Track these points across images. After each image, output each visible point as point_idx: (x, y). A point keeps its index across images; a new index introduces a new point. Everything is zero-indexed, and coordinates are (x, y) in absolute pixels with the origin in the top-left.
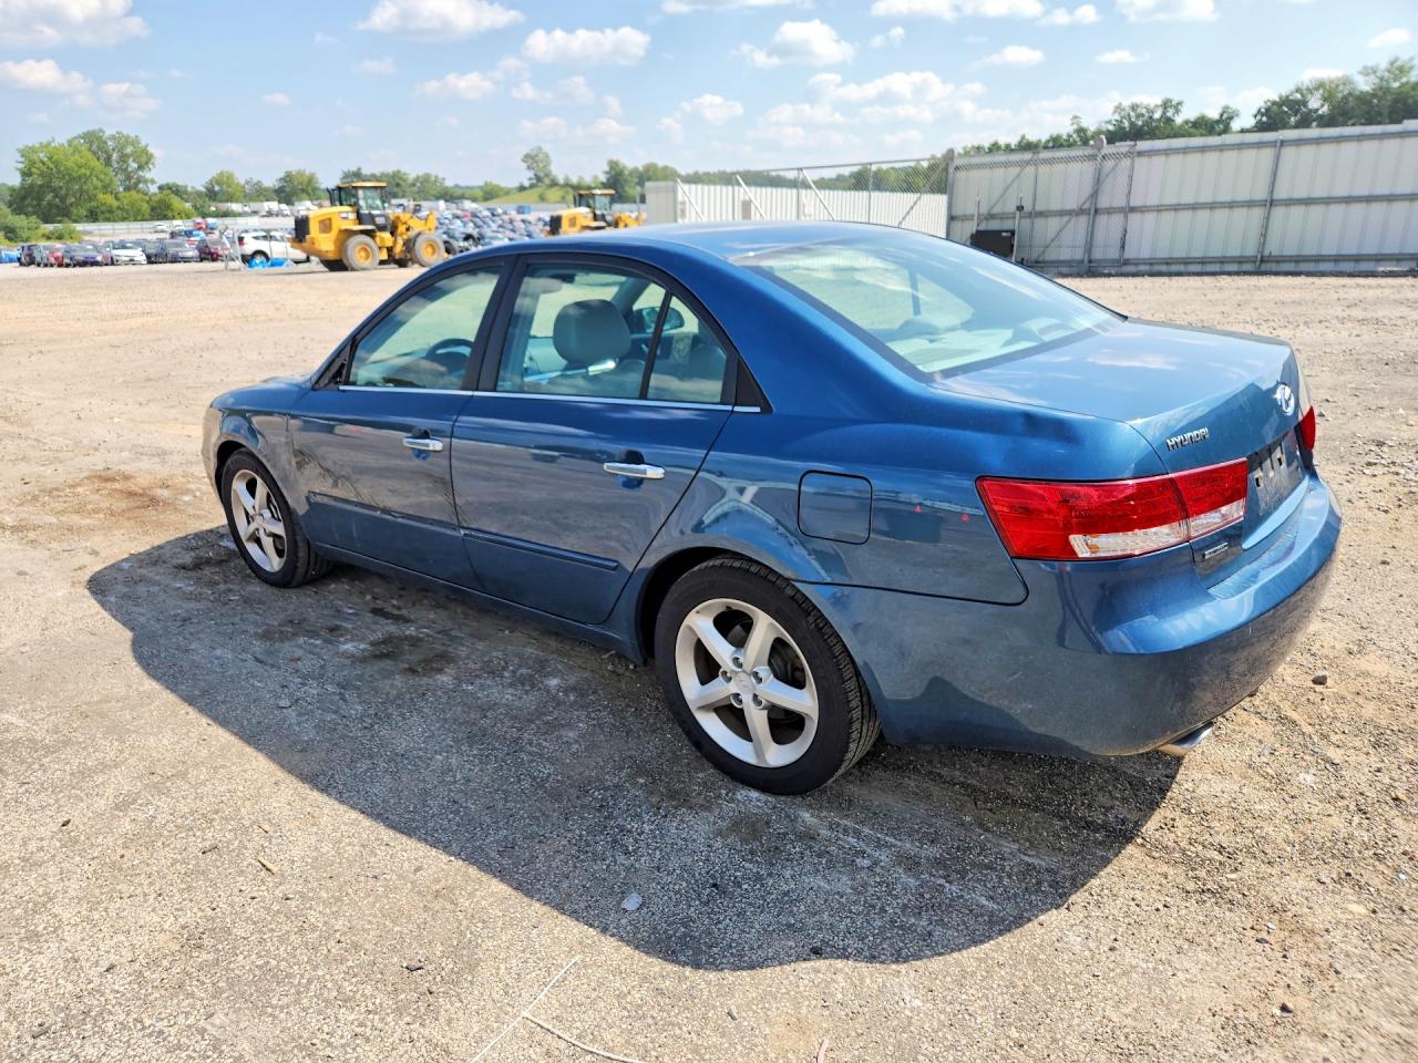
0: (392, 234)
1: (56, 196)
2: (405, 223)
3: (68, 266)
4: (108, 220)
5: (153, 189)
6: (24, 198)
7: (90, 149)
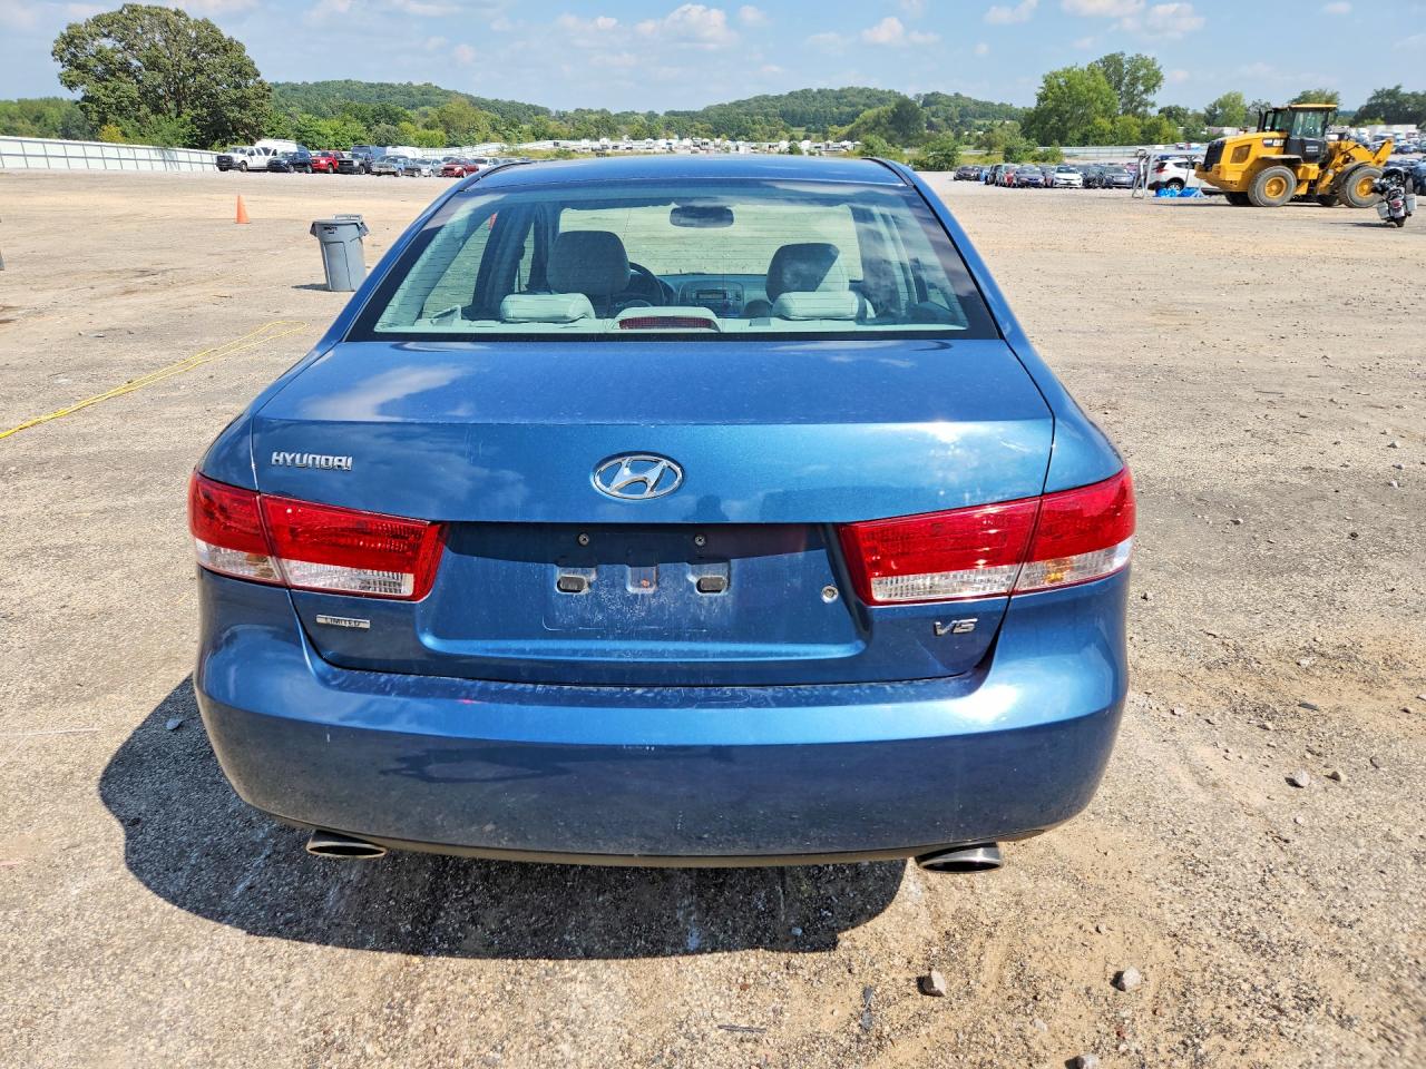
0: (1322, 166)
1: (1059, 121)
2: (1346, 153)
3: (1014, 186)
4: (1097, 144)
5: (1153, 112)
6: (1033, 122)
7: (1105, 73)
